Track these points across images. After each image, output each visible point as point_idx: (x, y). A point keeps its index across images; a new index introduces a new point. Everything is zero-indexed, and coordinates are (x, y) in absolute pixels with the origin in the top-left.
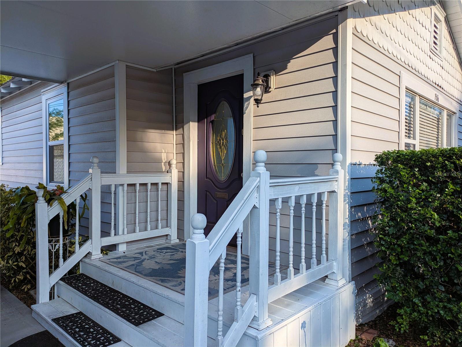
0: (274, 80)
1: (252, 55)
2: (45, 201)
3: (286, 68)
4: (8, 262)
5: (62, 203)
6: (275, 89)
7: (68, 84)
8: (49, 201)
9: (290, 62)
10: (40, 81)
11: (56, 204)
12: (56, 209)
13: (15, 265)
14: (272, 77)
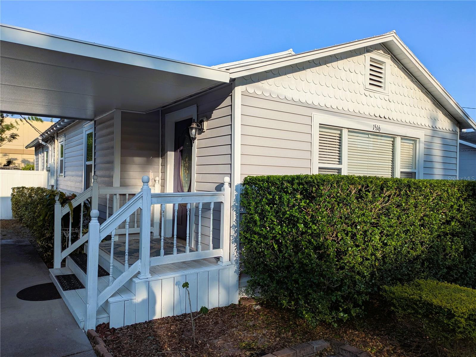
0: (206, 125)
1: (196, 105)
2: (60, 204)
3: (211, 117)
4: (42, 243)
5: (71, 205)
6: (207, 130)
7: (95, 121)
8: (63, 204)
9: (213, 113)
10: (78, 120)
11: (67, 206)
12: (67, 209)
13: (46, 245)
14: (204, 123)
